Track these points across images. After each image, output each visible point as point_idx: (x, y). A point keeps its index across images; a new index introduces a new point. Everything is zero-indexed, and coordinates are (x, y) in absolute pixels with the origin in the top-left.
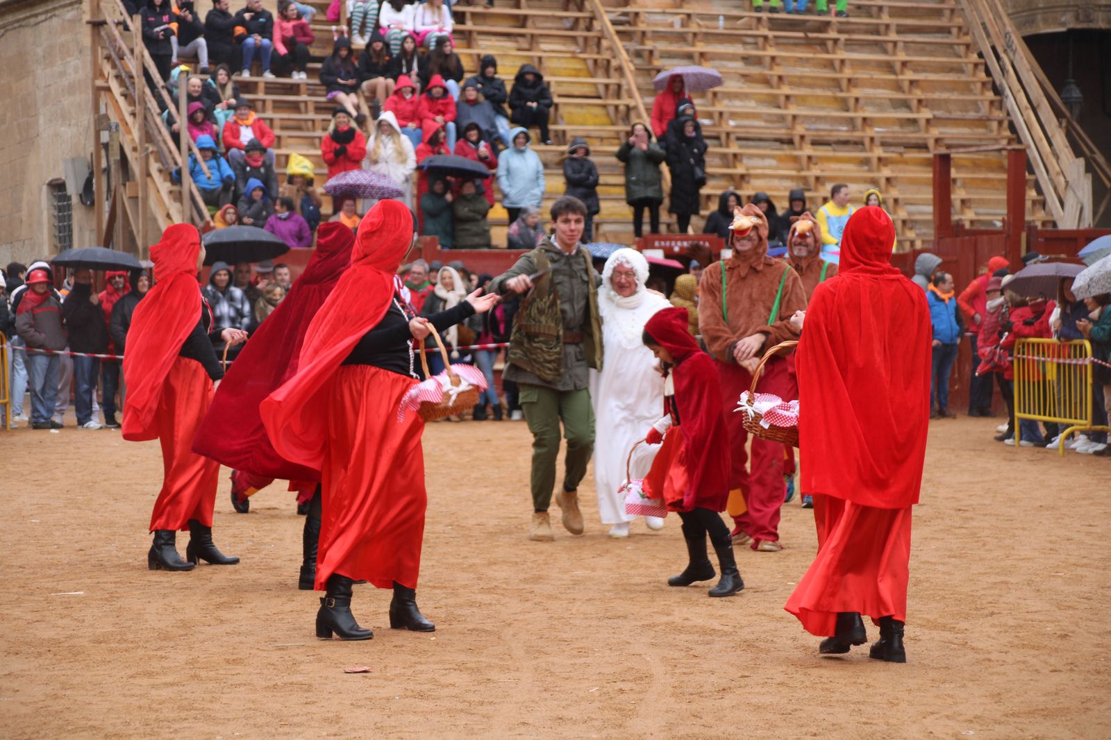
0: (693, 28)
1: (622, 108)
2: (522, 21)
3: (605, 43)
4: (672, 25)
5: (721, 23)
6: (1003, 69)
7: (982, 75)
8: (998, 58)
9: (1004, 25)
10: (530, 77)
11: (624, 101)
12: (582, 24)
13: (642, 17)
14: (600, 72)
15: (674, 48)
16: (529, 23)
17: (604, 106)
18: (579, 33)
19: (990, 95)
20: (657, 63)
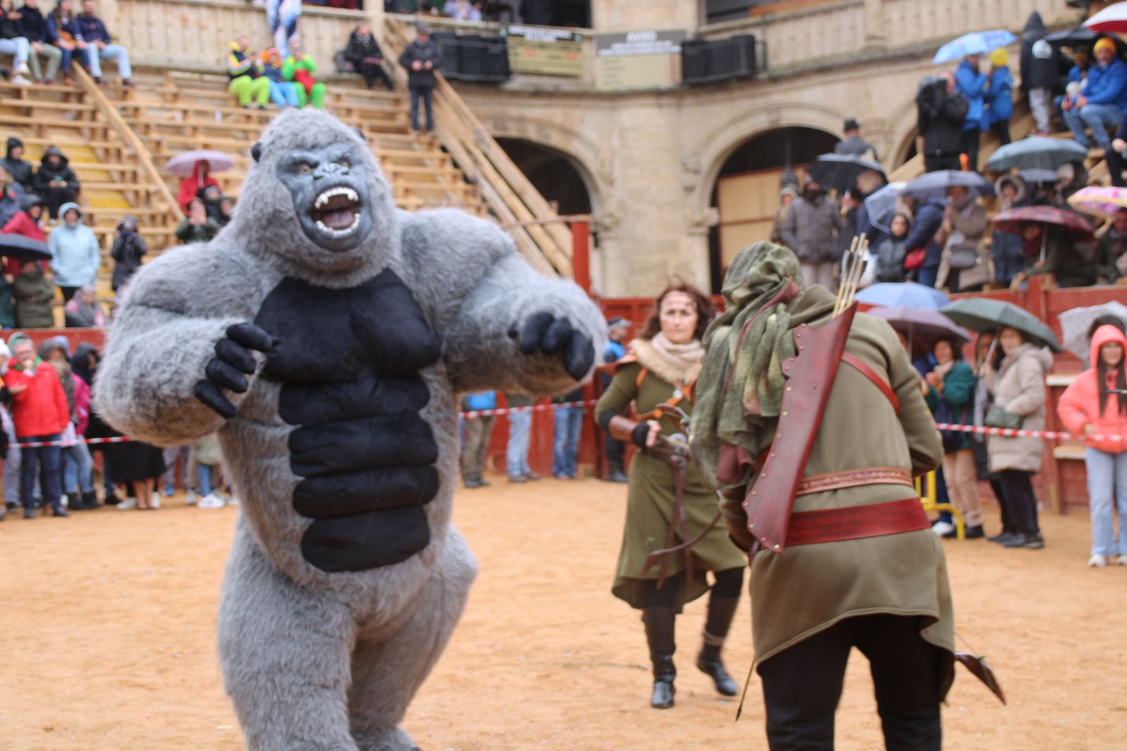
0: (193, 121)
1: (143, 194)
2: (28, 111)
3: (112, 134)
4: (173, 118)
5: (218, 117)
6: (476, 161)
7: (449, 168)
8: (469, 152)
9: (473, 124)
10: (55, 160)
11: (142, 186)
12: (87, 116)
13: (143, 111)
14: (113, 159)
15: (179, 139)
16: (35, 113)
17: (121, 192)
18: (85, 123)
19: (461, 185)
20: (165, 152)
